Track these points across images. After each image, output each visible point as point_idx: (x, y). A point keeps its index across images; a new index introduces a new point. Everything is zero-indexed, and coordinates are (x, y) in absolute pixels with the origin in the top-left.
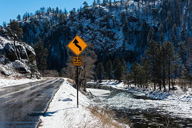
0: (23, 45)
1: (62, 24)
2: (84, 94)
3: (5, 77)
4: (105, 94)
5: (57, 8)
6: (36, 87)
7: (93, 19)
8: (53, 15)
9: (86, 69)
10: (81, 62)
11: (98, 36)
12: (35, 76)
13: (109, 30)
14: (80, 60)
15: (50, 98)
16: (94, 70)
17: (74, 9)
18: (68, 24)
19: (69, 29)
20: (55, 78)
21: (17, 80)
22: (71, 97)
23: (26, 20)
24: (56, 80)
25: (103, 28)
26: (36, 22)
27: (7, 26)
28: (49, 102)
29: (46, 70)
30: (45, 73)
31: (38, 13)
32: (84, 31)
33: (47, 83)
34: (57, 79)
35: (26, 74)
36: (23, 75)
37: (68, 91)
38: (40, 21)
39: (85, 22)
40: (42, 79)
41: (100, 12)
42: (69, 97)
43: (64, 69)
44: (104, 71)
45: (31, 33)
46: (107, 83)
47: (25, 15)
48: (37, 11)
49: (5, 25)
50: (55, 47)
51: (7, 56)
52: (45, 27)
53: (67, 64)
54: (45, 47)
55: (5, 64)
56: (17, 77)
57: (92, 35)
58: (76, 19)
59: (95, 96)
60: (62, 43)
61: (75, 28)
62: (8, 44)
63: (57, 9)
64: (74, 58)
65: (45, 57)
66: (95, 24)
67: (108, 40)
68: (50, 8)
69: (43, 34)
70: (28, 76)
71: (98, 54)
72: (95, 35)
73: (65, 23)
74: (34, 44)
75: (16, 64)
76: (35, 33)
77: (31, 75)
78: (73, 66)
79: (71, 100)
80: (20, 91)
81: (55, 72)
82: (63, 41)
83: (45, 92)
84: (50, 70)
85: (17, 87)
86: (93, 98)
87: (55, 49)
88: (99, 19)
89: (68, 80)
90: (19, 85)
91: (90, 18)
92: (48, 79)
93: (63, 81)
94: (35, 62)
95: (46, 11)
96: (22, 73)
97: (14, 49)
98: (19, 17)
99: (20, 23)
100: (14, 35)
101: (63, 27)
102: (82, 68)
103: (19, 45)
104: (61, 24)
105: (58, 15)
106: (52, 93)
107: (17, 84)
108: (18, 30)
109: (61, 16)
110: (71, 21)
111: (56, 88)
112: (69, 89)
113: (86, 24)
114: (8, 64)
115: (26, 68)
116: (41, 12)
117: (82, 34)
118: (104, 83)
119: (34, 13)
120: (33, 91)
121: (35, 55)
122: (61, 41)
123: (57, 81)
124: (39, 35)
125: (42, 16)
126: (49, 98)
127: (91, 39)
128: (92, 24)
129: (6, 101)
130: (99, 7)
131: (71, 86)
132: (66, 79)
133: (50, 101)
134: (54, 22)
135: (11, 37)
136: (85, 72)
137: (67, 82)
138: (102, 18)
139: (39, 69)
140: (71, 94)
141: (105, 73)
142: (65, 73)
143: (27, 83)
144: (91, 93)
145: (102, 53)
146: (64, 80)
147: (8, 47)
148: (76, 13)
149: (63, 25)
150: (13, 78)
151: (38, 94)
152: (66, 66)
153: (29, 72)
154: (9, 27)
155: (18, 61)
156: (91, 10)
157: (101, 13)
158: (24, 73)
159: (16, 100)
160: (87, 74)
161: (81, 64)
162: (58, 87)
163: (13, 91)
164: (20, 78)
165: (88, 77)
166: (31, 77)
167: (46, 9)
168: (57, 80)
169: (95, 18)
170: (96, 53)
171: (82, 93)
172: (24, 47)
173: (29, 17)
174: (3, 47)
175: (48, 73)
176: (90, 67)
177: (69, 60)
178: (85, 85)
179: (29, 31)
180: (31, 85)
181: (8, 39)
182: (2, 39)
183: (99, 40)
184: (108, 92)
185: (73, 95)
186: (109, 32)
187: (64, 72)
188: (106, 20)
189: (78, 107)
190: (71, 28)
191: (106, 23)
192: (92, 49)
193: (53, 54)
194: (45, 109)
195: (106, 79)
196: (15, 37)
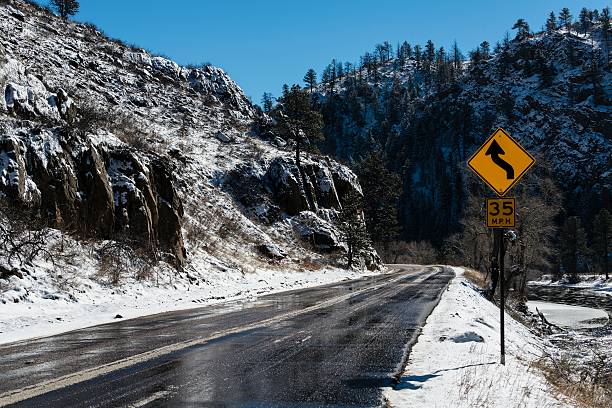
0: (324, 164)
1: (446, 94)
2: (520, 320)
3: (270, 263)
4: (590, 322)
5: (429, 42)
6: (367, 297)
7: (547, 76)
8: (418, 67)
9: (527, 237)
10: (512, 217)
11: (563, 131)
12: (362, 261)
13: (602, 109)
14: (508, 211)
15: (413, 330)
16: (553, 241)
17: (485, 45)
18: (465, 95)
19: (469, 110)
20: (423, 268)
21: (307, 271)
22: (480, 330)
23: (332, 85)
24: (428, 273)
25: (581, 104)
26: (364, 92)
27: (275, 104)
28: (409, 343)
29: (395, 243)
30: (394, 253)
31: (369, 64)
32: (518, 114)
33: (400, 282)
34: (431, 269)
35: (333, 254)
36: (325, 257)
37: (469, 308)
38: (376, 86)
39: (519, 85)
40: (384, 269)
41: (572, 50)
42: (472, 330)
43: (454, 238)
44: (585, 246)
45: (348, 124)
46: (598, 286)
47: (328, 70)
48: (367, 56)
49: (268, 104)
50: (423, 168)
51: (276, 199)
52: (392, 105)
53: (463, 222)
54: (390, 168)
55: (271, 223)
56: (307, 265)
57: (546, 126)
58: (493, 77)
59: (558, 328)
60: (446, 155)
61: (487, 107)
62: (277, 162)
63: (430, 46)
64: (490, 201)
65: (393, 201)
66: (554, 90)
67: (597, 141)
68: (405, 43)
69: (386, 129)
70: (339, 261)
71: (565, 189)
72: (556, 127)
73: (456, 90)
74: (357, 159)
75: (302, 223)
76: (361, 124)
77: (350, 256)
78: (481, 230)
79: (481, 340)
80: (316, 307)
81: (426, 249)
82: (450, 150)
83: (396, 311)
84: (409, 242)
85: (306, 296)
86: (550, 333)
87: (423, 176)
88: (569, 73)
89: (465, 275)
90: (312, 290)
91: (537, 73)
92: (402, 270)
93: (450, 278)
94: (360, 217)
95: (393, 55)
96: (321, 252)
97: (296, 175)
98: (310, 76)
99: (315, 94)
100: (297, 132)
101: (448, 104)
102: (511, 237)
103: (312, 163)
104: (441, 95)
105: (433, 68)
106: (416, 314)
107: (305, 286)
108: (309, 119)
109: (442, 68)
110: (474, 82)
111: (428, 300)
112: (470, 303)
113: (524, 94)
114: (279, 224)
115: (332, 236)
116: (379, 60)
117: (510, 123)
118: (587, 284)
119: (357, 63)
120: (357, 308)
121: (360, 195)
122: (443, 149)
123: (431, 278)
124: (375, 132)
125: (383, 71)
126: (409, 332)
127: (540, 142)
128: (545, 90)
129: (275, 337)
130: (569, 35)
131: (478, 294)
132: (459, 271)
133: (413, 340)
134: (419, 89)
135: (286, 140)
136: (523, 248)
137: (464, 280)
138: (578, 72)
139: (376, 239)
140: (481, 321)
141: (590, 251)
142: (458, 253)
143: (336, 281)
144: (542, 316)
145: (577, 184)
146: (452, 275)
147: (280, 172)
148: (491, 57)
149: (450, 96)
150: (296, 266)
151: (374, 316)
152: (460, 229)
153: (343, 248)
154: (279, 107)
155: (310, 213)
156: (540, 45)
157: (576, 54)
158: (328, 251)
159: (306, 336)
160: (528, 255)
161: (512, 221)
162: (435, 298)
163: (294, 307)
164: (314, 266)
165: (532, 266)
166: (349, 264)
167: (395, 50)
168: (433, 273)
169: (553, 72)
170: (560, 187)
171: (515, 317)
172: (326, 171)
173: (340, 76)
174: (264, 169)
175: (402, 252)
176: (541, 231)
177: (471, 209)
178: (522, 291)
179: (342, 119)
180: (350, 289)
181: (279, 148)
182: (261, 147)
183: (569, 144)
184: (602, 313)
185: (486, 321)
186: (602, 116)
187: (454, 249)
188: (593, 76)
189: (503, 363)
190: (474, 105)
191: (591, 86)
192: (544, 173)
193: (419, 190)
194: (399, 365)
195: (595, 272)
196: (299, 139)
